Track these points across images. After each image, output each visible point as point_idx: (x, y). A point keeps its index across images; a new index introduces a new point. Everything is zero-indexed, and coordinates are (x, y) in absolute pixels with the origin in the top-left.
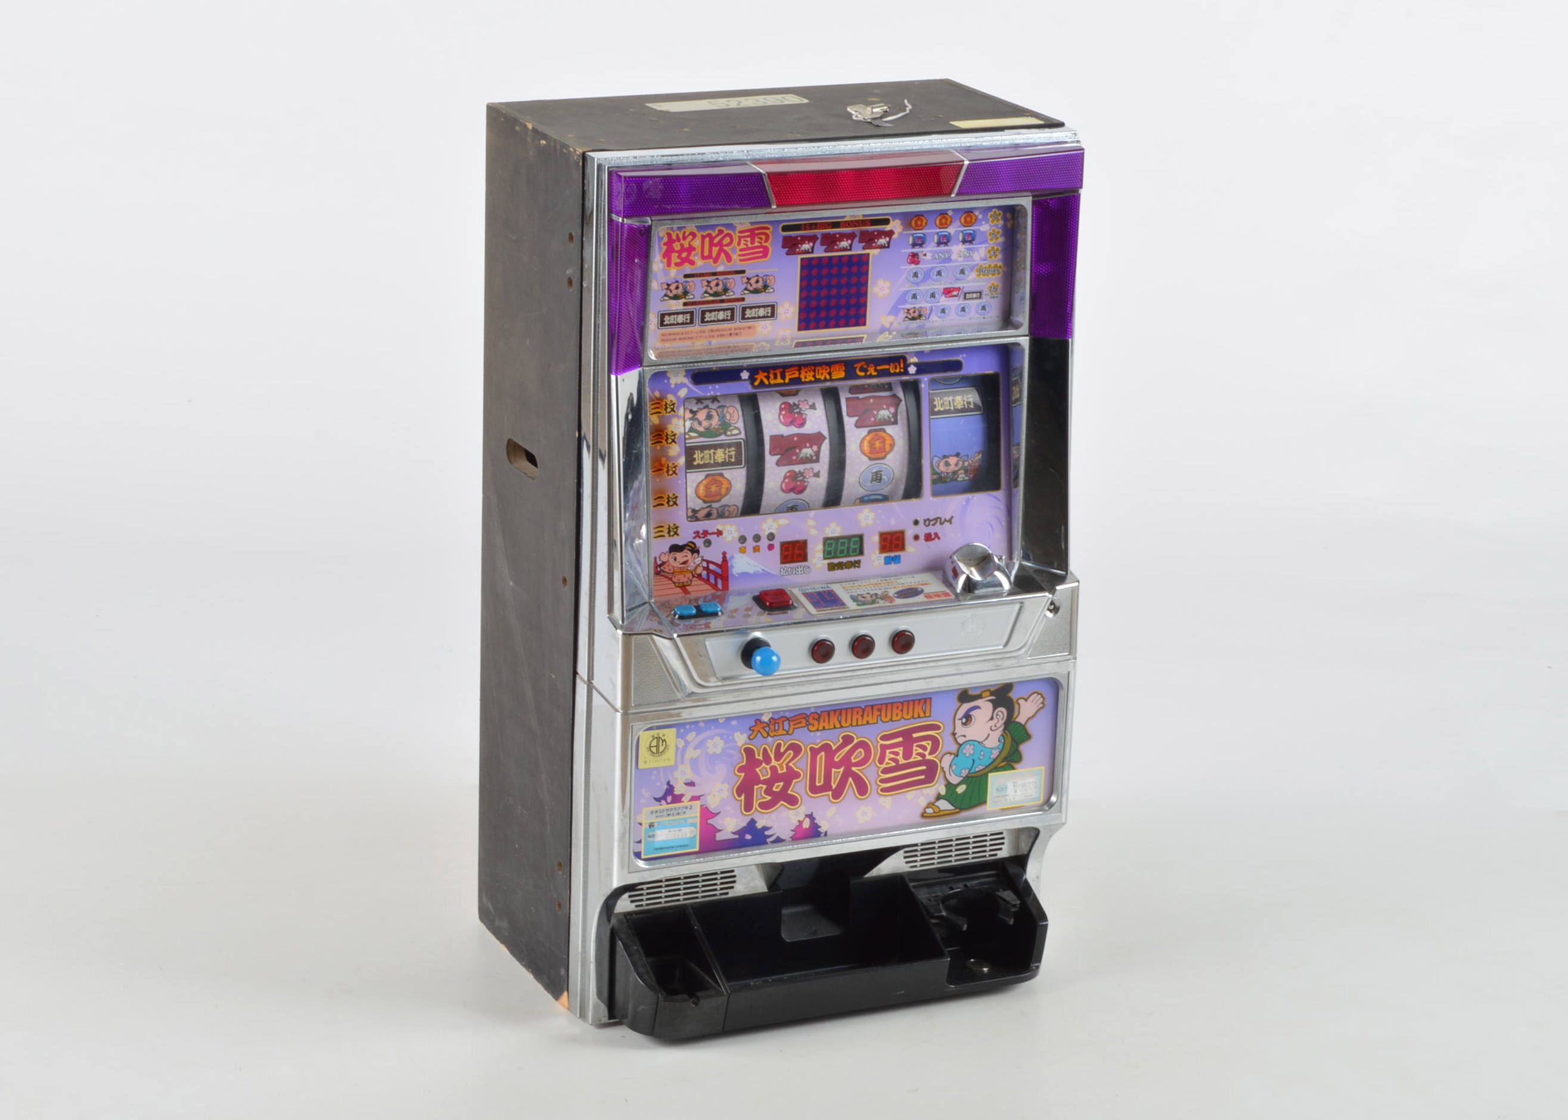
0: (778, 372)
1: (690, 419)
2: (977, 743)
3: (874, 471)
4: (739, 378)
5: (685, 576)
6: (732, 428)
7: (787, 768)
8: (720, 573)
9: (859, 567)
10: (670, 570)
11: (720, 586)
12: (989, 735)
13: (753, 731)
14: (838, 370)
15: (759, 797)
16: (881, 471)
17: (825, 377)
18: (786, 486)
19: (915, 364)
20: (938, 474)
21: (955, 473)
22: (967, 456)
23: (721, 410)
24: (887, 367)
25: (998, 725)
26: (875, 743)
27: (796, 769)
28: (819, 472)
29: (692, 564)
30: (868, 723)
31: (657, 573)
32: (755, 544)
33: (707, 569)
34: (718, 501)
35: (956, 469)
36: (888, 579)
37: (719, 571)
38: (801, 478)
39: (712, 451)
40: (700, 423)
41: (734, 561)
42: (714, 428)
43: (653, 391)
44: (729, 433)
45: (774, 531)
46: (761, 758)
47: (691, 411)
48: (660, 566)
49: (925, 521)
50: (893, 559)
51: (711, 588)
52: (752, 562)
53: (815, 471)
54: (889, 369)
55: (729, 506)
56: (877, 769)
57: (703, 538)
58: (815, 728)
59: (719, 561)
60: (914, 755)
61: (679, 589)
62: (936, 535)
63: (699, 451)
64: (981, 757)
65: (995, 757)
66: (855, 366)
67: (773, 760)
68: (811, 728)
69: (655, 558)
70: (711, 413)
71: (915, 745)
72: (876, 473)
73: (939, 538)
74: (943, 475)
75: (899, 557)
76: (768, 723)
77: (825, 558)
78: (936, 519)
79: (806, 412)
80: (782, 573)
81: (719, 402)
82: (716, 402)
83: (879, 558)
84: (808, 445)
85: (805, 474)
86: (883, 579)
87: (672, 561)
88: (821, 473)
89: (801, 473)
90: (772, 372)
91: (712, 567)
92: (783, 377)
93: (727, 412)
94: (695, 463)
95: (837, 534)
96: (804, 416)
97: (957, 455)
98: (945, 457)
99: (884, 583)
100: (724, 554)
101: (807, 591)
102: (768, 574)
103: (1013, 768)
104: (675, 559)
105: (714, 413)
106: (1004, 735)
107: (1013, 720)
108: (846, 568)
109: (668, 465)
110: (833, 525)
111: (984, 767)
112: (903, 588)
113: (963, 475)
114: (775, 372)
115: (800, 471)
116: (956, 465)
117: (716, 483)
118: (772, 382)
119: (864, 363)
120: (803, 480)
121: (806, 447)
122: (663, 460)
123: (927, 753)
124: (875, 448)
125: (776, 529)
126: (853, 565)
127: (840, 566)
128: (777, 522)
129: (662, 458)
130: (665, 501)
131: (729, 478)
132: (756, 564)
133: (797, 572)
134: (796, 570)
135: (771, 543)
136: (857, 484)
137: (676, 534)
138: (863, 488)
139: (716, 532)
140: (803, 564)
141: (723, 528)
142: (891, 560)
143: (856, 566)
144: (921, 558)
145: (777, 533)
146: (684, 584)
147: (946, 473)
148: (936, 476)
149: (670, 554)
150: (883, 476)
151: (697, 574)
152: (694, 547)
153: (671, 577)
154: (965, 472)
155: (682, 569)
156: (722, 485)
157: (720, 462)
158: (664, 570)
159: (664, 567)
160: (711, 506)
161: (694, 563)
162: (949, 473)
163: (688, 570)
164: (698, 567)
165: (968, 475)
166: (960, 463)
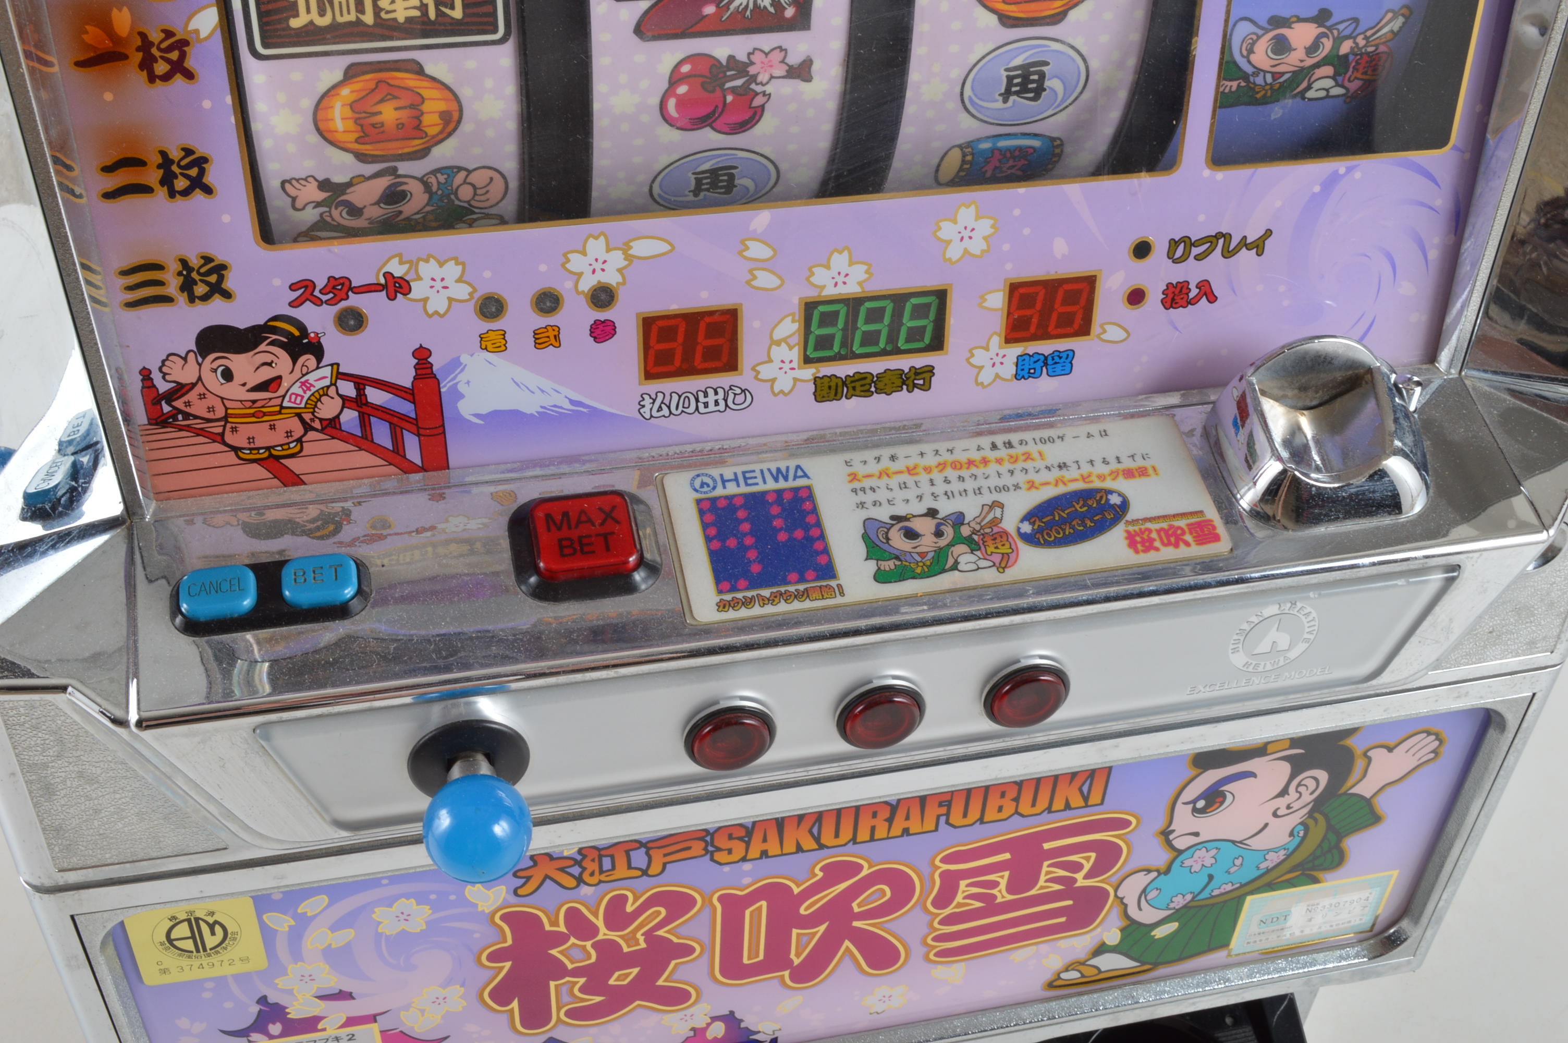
2: (1230, 844)
3: (1018, 61)
5: (272, 427)
7: (645, 941)
8: (413, 415)
9: (926, 387)
10: (211, 409)
11: (413, 452)
12: (1266, 825)
13: (528, 879)
15: (566, 998)
16: (1046, 63)
18: (679, 106)
20: (1245, 77)
21: (1302, 74)
22: (1356, 21)
25: (1296, 806)
26: (926, 870)
27: (675, 940)
28: (807, 64)
29: (296, 389)
30: (906, 832)
31: (159, 421)
32: (542, 321)
33: (359, 402)
34: (423, 153)
35: (1309, 62)
36: (1014, 438)
37: (405, 408)
38: (739, 82)
41: (462, 377)
45: (611, 278)
46: (562, 928)
48: (170, 396)
49: (1174, 244)
50: (1045, 363)
51: (380, 462)
52: (532, 379)
53: (794, 59)
55: (469, 172)
56: (928, 918)
57: (330, 301)
58: (736, 856)
59: (405, 377)
60: (1041, 882)
61: (255, 465)
62: (1207, 292)
64: (1233, 870)
65: (1271, 865)
67: (603, 930)
68: (721, 857)
69: (146, 374)
71: (1046, 863)
72: (1026, 68)
73: (1212, 298)
74: (1259, 80)
75: (1070, 355)
76: (579, 858)
77: (805, 360)
78: (1212, 240)
80: (644, 410)
83: (998, 360)
85: (752, 70)
86: (999, 439)
87: (214, 382)
88: (815, 67)
89: (738, 67)
91: (375, 396)
94: (295, 23)
95: (852, 288)
97: (1322, 17)
98: (1278, 22)
99: (999, 461)
100: (422, 356)
101: (720, 492)
102: (595, 412)
103: (1316, 881)
104: (228, 375)
106: (1311, 822)
107: (1342, 791)
108: (879, 391)
109: (143, 36)
110: (840, 261)
111: (1238, 885)
112: (1061, 490)
113: (1329, 83)
115: (731, 58)
116: (1312, 49)
117: (395, 97)
120: (746, 85)
122: (123, 21)
123: (1079, 876)
125: (620, 271)
126: (904, 383)
127: (857, 384)
128: (625, 248)
129: (115, 12)
130: (152, 176)
131: (447, 79)
132: (547, 384)
133: (701, 406)
134: (697, 401)
135: (602, 315)
136: (953, 104)
137: (218, 290)
138: (975, 124)
139: (382, 281)
140: (723, 380)
141: (406, 266)
142: (1040, 363)
143: (915, 386)
144: (1145, 359)
145: (624, 283)
146: (274, 452)
147: (1273, 74)
148: (1234, 84)
149: (204, 358)
150: (1047, 84)
151: (321, 420)
152: (297, 333)
153: (220, 430)
154: (1333, 78)
155: (259, 404)
156: (423, 100)
157: (401, 20)
158: (188, 410)
159: (185, 398)
160: (393, 171)
161: (303, 384)
162: (1282, 74)
163: (282, 407)
164: (324, 399)
165: (1342, 86)
166: (1324, 40)
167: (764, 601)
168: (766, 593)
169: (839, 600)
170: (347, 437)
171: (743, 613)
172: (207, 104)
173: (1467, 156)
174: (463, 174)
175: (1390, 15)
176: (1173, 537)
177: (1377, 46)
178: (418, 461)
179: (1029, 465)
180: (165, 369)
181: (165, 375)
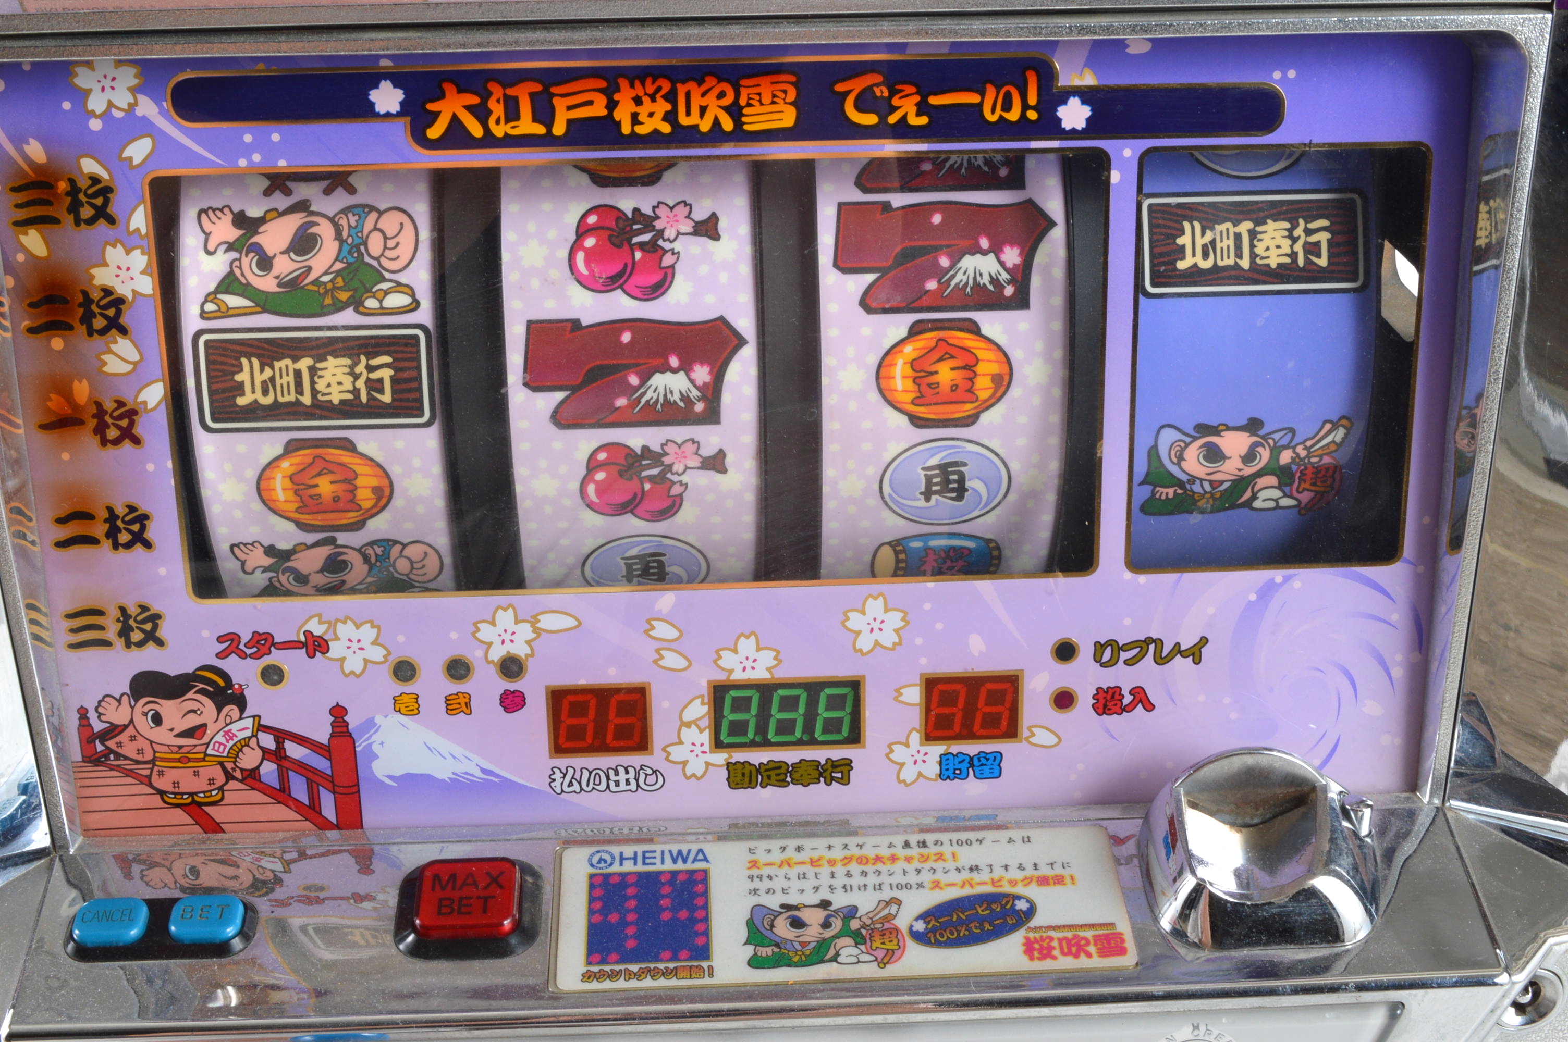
0: (523, 94)
1: (231, 247)
3: (934, 461)
4: (367, 111)
5: (196, 774)
6: (385, 286)
8: (329, 772)
9: (845, 781)
10: (140, 751)
11: (329, 810)
14: (767, 99)
17: (716, 123)
18: (599, 493)
19: (1086, 95)
20: (1180, 484)
21: (1242, 483)
22: (1292, 431)
23: (353, 220)
24: (974, 99)
28: (721, 454)
29: (220, 738)
31: (93, 759)
32: (454, 687)
33: (278, 755)
35: (1248, 471)
36: (930, 838)
37: (322, 764)
38: (655, 471)
39: (305, 364)
40: (265, 263)
41: (376, 738)
42: (316, 282)
43: (18, 141)
44: (371, 303)
45: (520, 649)
47: (240, 220)
48: (105, 736)
49: (1100, 647)
50: (972, 765)
51: (296, 816)
52: (444, 745)
53: (708, 450)
54: (980, 105)
55: (404, 546)
57: (254, 656)
59: (322, 733)
61: (179, 811)
62: (1141, 698)
63: (255, 361)
66: (840, 88)
69: (83, 713)
70: (313, 230)
72: (944, 468)
73: (1149, 707)
74: (1197, 488)
75: (996, 757)
77: (718, 744)
78: (1143, 644)
79: (677, 246)
80: (555, 784)
81: (352, 190)
82: (340, 191)
83: (920, 757)
84: (674, 362)
85: (667, 460)
86: (914, 839)
87: (144, 724)
88: (730, 459)
89: (652, 457)
90: (497, 91)
91: (294, 751)
92: (544, 115)
93: (376, 229)
94: (241, 401)
95: (760, 674)
96: (667, 260)
97: (1253, 426)
98: (1204, 429)
99: (908, 859)
100: (338, 712)
101: (616, 868)
102: (506, 784)
104: (157, 719)
105: (325, 230)
108: (795, 782)
109: (98, 405)
110: (747, 646)
112: (967, 891)
113: (1276, 493)
114: (511, 92)
115: (645, 449)
116: (1249, 458)
118: (499, 131)
119: (879, 78)
120: (662, 475)
121: (666, 368)
122: (82, 391)
124: (934, 386)
125: (528, 642)
126: (821, 775)
127: (773, 773)
128: (534, 621)
129: (76, 383)
130: (99, 529)
131: (379, 457)
132: (458, 751)
133: (612, 784)
134: (608, 778)
135: (512, 686)
136: (874, 501)
137: (152, 637)
138: (902, 521)
139: (303, 639)
140: (635, 760)
141: (325, 626)
142: (965, 765)
143: (833, 779)
144: (1081, 767)
145: (532, 655)
146: (196, 798)
147: (1211, 482)
148: (1171, 492)
149: (136, 701)
150: (968, 484)
151: (242, 770)
152: (222, 684)
153: (147, 772)
154: (1279, 487)
155: (184, 750)
156: (356, 475)
157: (336, 402)
158: (119, 750)
159: (118, 739)
160: (332, 541)
161: (226, 733)
162: (1222, 482)
163: (206, 755)
164: (245, 749)
165: (1291, 497)
166: (1260, 449)
167: (630, 975)
168: (634, 968)
169: (707, 981)
170: (266, 790)
171: (607, 985)
172: (150, 467)
173: (1421, 569)
174: (398, 548)
175: (1328, 426)
176: (1075, 947)
177: (1321, 457)
178: (334, 820)
179: (939, 865)
180: (100, 710)
181: (100, 715)
